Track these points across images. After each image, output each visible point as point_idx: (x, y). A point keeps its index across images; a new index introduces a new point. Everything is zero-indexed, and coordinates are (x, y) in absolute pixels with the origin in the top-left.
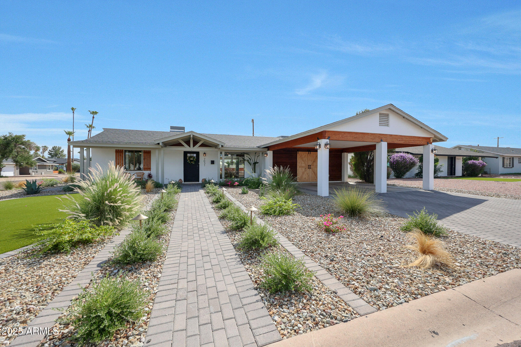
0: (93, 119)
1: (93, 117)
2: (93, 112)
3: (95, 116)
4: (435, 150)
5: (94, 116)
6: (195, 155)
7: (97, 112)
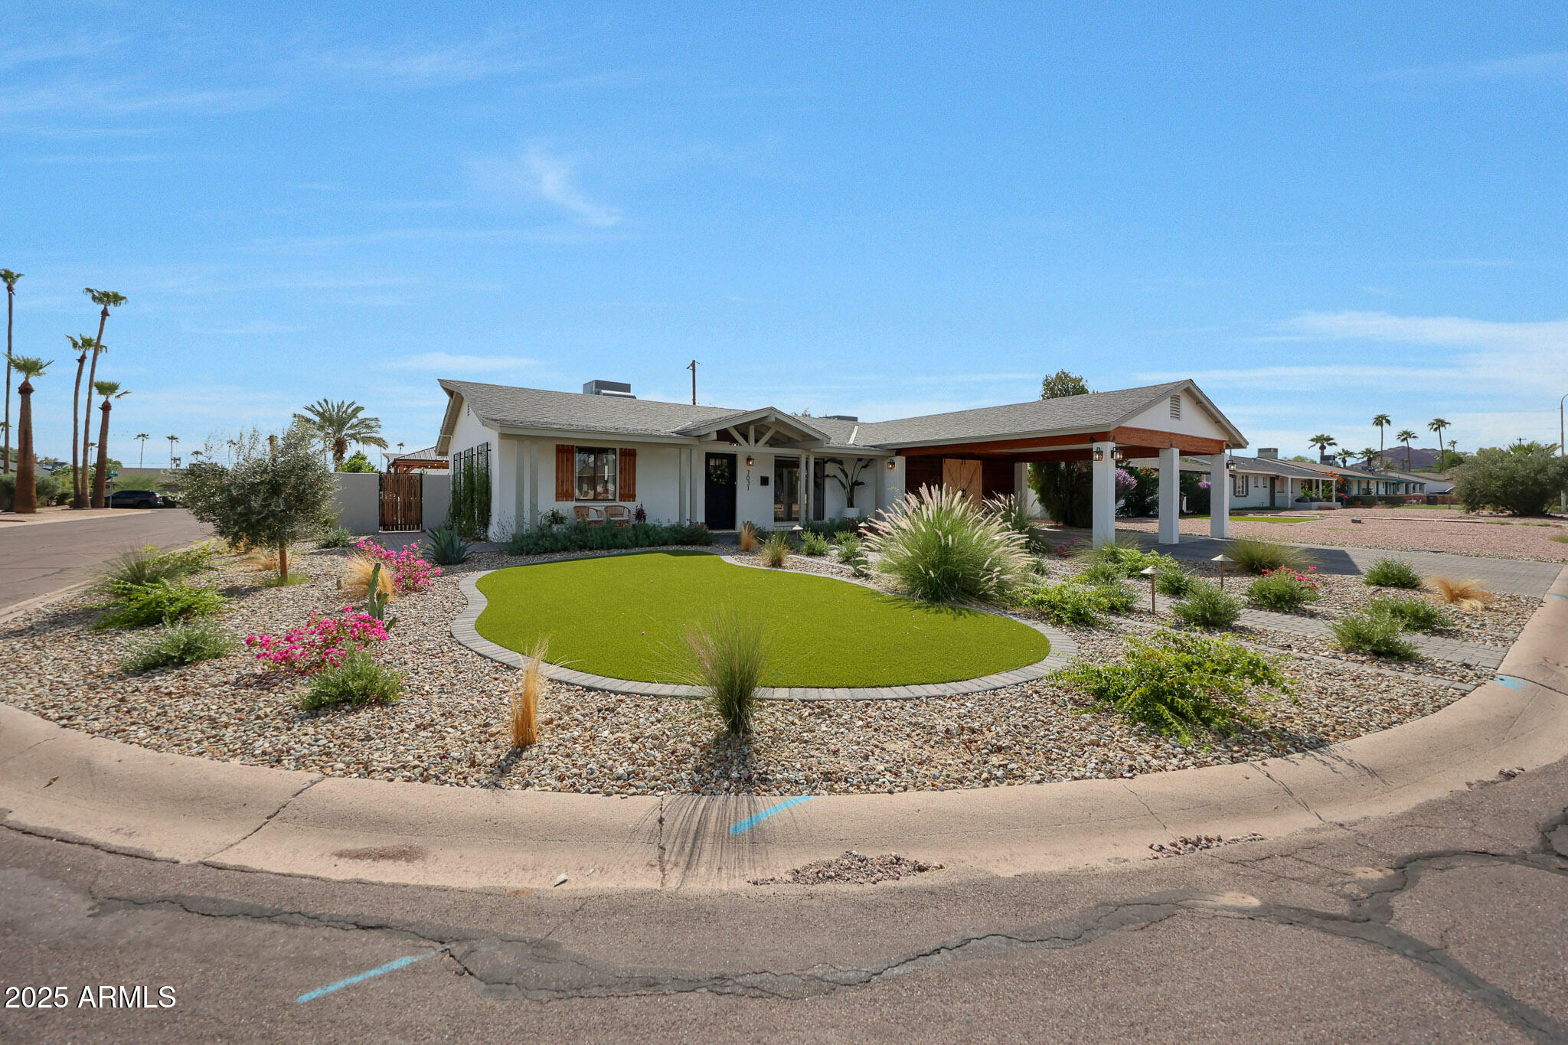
0: (103, 320)
1: (105, 314)
2: (106, 295)
3: (111, 308)
4: (1233, 464)
5: (105, 309)
6: (725, 461)
7: (121, 294)
